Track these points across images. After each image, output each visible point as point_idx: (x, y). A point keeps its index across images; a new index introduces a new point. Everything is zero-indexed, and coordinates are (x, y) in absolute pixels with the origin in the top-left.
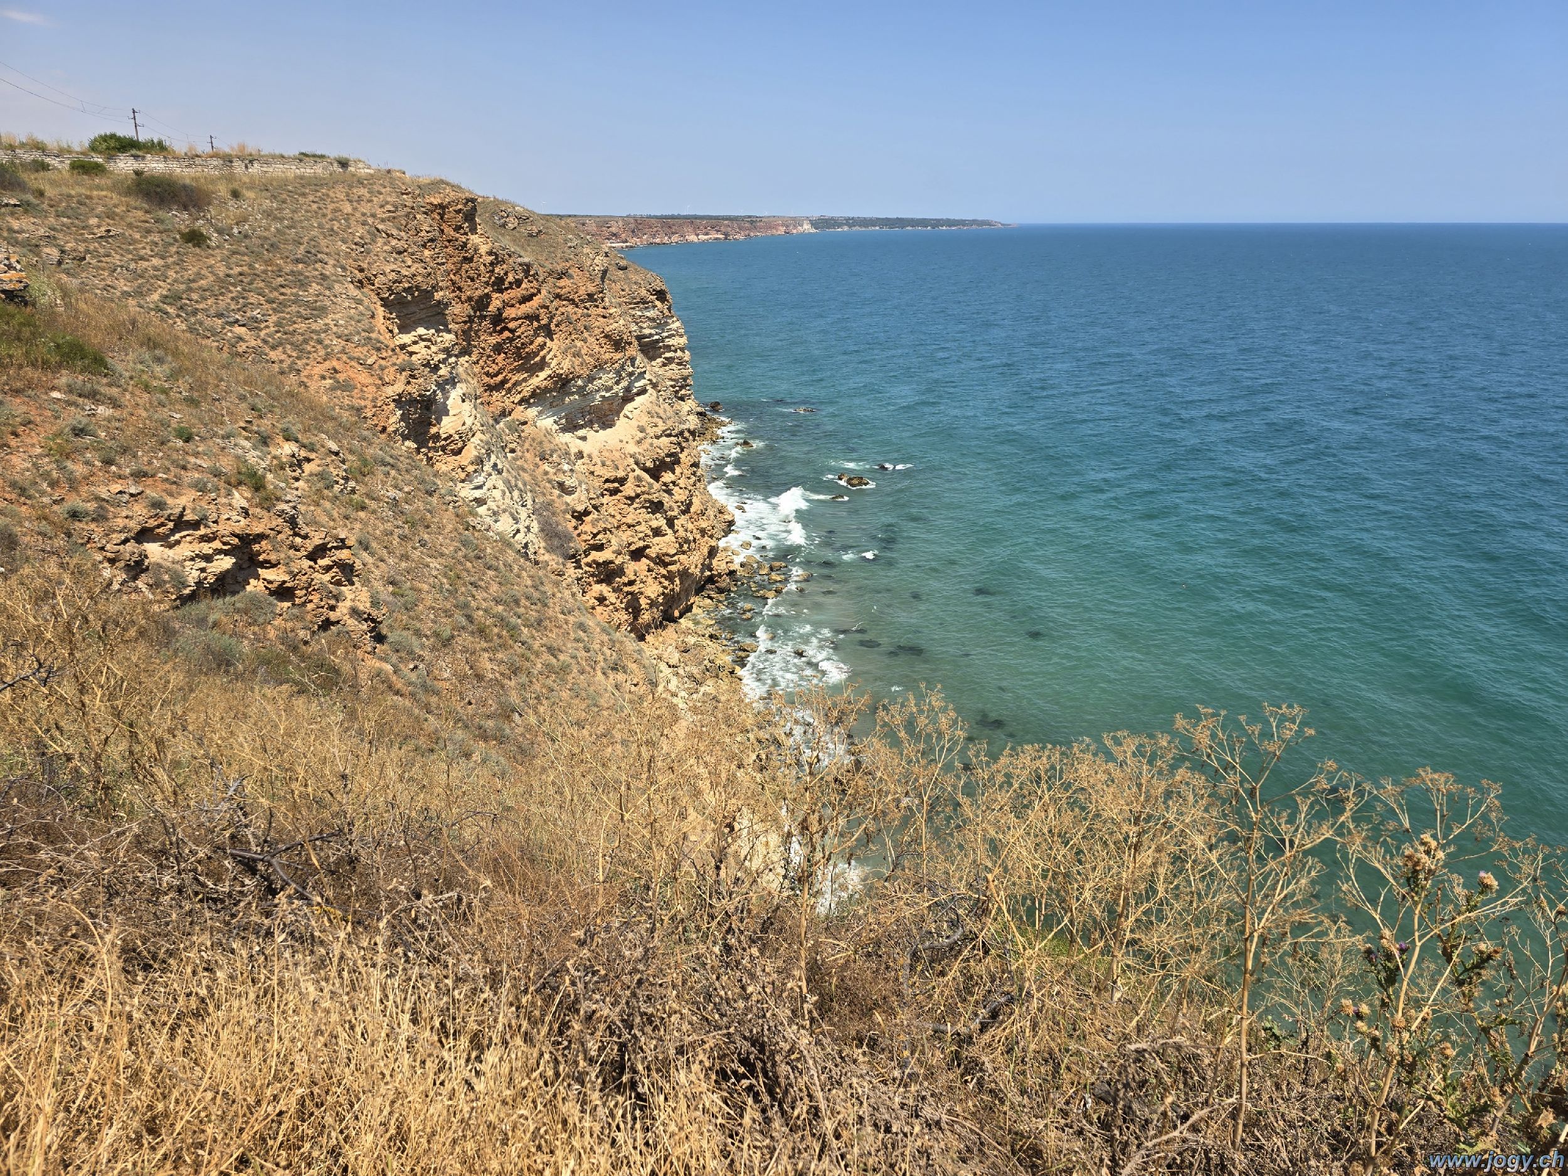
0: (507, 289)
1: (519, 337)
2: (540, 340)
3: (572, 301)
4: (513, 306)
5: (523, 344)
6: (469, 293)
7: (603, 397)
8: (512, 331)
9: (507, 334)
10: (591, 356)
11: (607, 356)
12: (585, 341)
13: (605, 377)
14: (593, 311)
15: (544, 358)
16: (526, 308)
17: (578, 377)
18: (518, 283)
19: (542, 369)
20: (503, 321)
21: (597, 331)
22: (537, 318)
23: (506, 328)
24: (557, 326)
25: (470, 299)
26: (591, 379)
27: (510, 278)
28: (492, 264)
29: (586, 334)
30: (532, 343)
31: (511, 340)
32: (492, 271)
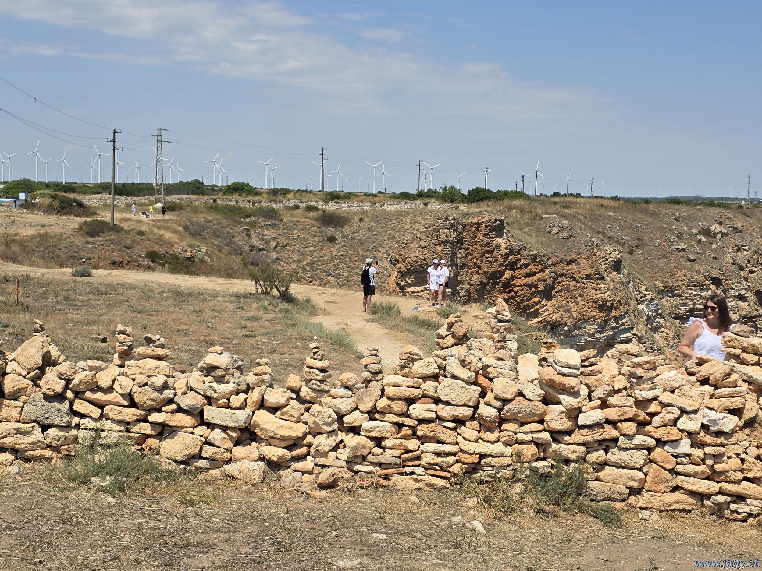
0: (518, 268)
1: (519, 296)
2: (536, 299)
3: (574, 279)
4: (520, 278)
5: (521, 300)
6: (485, 270)
7: (586, 340)
8: (516, 293)
9: (512, 294)
10: (579, 313)
11: (593, 314)
12: (577, 303)
13: (589, 327)
14: (589, 285)
15: (538, 310)
16: (528, 280)
17: (565, 325)
18: (527, 265)
19: (536, 317)
20: (511, 286)
21: (589, 298)
22: (536, 286)
23: (512, 291)
24: (557, 292)
25: (485, 273)
26: (576, 327)
27: (522, 262)
28: (506, 254)
29: (579, 299)
30: (530, 300)
31: (514, 298)
32: (507, 259)
